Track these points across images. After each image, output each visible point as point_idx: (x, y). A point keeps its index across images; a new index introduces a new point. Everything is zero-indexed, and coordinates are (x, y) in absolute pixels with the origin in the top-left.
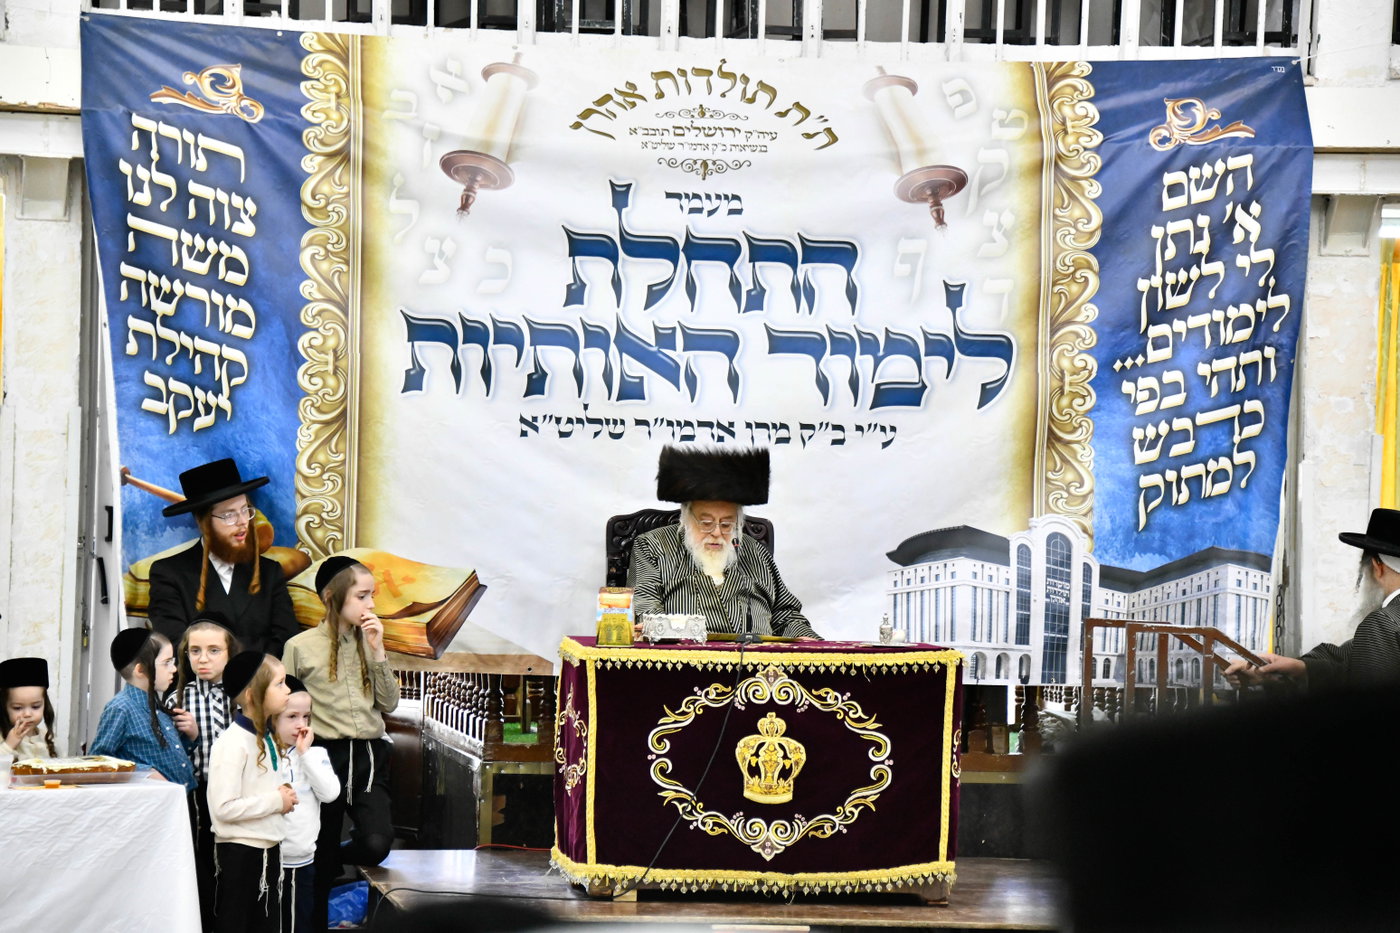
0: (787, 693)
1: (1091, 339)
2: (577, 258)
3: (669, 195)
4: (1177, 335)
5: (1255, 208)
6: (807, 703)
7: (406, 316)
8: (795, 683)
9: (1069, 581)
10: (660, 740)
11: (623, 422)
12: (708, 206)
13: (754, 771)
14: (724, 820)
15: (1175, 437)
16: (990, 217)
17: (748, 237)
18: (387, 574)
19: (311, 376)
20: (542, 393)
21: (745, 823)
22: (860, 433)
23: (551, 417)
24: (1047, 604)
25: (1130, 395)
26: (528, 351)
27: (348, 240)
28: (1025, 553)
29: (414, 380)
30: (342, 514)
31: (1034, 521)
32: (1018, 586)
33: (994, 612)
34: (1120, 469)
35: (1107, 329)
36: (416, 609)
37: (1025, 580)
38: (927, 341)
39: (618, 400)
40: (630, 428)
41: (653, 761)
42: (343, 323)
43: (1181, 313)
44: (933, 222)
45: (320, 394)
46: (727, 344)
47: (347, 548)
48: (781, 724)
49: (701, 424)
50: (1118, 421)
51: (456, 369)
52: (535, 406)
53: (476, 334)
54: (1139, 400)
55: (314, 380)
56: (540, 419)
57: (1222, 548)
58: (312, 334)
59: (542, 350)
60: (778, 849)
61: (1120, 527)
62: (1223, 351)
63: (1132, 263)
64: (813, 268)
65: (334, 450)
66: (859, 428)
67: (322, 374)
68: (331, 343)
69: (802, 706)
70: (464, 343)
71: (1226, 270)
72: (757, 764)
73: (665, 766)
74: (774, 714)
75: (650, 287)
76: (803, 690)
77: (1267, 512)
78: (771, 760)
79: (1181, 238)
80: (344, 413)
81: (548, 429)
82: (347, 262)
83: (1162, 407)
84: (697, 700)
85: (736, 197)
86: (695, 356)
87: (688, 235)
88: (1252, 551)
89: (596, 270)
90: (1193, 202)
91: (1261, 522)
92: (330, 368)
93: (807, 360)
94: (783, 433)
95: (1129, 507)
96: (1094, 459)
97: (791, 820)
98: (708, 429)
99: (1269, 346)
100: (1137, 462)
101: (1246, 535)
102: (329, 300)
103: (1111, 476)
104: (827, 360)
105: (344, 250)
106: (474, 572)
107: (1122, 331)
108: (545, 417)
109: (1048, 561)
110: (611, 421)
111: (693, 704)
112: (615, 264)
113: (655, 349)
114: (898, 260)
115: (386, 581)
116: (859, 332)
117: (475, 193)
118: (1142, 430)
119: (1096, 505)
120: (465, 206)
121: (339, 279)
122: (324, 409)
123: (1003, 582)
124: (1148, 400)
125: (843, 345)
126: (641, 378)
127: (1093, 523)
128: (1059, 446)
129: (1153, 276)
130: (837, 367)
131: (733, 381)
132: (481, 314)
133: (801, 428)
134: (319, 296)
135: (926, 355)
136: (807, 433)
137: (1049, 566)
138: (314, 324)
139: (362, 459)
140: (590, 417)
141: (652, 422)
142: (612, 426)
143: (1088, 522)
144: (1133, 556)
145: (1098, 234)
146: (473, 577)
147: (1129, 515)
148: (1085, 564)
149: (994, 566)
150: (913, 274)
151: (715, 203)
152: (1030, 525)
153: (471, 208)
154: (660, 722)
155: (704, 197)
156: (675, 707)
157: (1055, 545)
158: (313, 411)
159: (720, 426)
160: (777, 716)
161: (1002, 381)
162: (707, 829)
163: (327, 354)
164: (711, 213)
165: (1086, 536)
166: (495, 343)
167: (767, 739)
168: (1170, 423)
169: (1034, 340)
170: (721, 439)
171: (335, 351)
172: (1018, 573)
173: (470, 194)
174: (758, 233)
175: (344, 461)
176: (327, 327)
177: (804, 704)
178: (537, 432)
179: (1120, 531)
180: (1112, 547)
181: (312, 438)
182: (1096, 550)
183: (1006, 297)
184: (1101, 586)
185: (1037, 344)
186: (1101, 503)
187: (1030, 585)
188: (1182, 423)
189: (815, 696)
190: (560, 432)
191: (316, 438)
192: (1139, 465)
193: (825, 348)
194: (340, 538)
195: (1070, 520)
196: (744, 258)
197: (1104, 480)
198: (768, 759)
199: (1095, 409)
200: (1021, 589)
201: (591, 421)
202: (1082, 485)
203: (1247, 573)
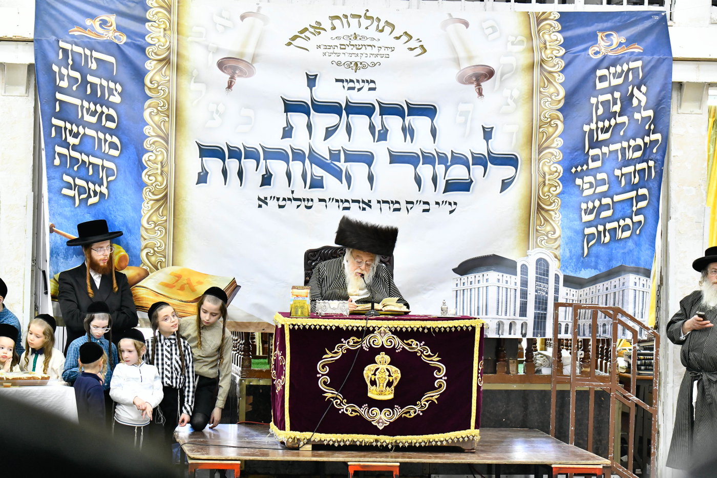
0: (391, 342)
1: (560, 156)
2: (289, 114)
3: (337, 80)
4: (604, 154)
5: (644, 88)
6: (401, 347)
7: (198, 144)
8: (395, 337)
9: (547, 284)
10: (323, 367)
11: (312, 200)
12: (357, 86)
13: (373, 383)
14: (357, 408)
15: (603, 208)
16: (507, 92)
17: (379, 102)
18: (188, 279)
19: (149, 176)
20: (270, 185)
21: (369, 410)
22: (438, 205)
23: (274, 197)
24: (536, 296)
25: (580, 186)
26: (262, 163)
27: (169, 105)
28: (525, 269)
29: (202, 178)
30: (165, 248)
31: (529, 252)
32: (521, 286)
33: (509, 300)
34: (574, 224)
35: (568, 151)
37: (524, 283)
38: (473, 157)
39: (309, 189)
40: (316, 204)
41: (320, 377)
42: (166, 148)
43: (606, 143)
44: (477, 95)
45: (154, 185)
46: (368, 159)
47: (168, 266)
48: (388, 358)
49: (354, 201)
50: (574, 199)
51: (225, 172)
52: (266, 192)
53: (235, 154)
54: (584, 188)
55: (150, 178)
56: (269, 198)
57: (627, 265)
58: (150, 154)
59: (269, 162)
60: (386, 424)
61: (574, 255)
62: (628, 163)
63: (580, 116)
64: (413, 119)
65: (161, 215)
66: (437, 203)
67: (155, 175)
68: (160, 158)
70: (228, 159)
71: (629, 120)
72: (375, 379)
73: (326, 380)
74: (384, 353)
75: (327, 129)
76: (399, 340)
77: (650, 247)
78: (382, 377)
79: (606, 104)
80: (166, 195)
81: (273, 204)
82: (168, 117)
83: (596, 192)
84: (343, 346)
85: (373, 82)
86: (350, 165)
87: (347, 101)
88: (642, 267)
89: (298, 120)
90: (612, 85)
91: (647, 252)
92: (159, 171)
93: (410, 168)
94: (397, 206)
95: (579, 244)
96: (561, 219)
97: (393, 408)
98: (357, 204)
99: (651, 160)
101: (639, 258)
102: (159, 136)
103: (570, 228)
104: (420, 167)
105: (167, 110)
106: (234, 278)
107: (575, 152)
108: (271, 197)
109: (537, 273)
110: (306, 200)
111: (341, 347)
112: (309, 116)
113: (329, 161)
114: (458, 114)
115: (188, 284)
116: (437, 153)
117: (235, 80)
118: (586, 204)
119: (562, 243)
120: (230, 86)
121: (164, 125)
122: (155, 193)
123: (513, 284)
124: (589, 188)
125: (429, 159)
126: (322, 177)
127: (560, 253)
128: (543, 212)
129: (591, 124)
130: (425, 171)
131: (371, 178)
132: (237, 143)
133: (407, 204)
134: (153, 134)
135: (472, 165)
136: (410, 206)
137: (537, 275)
138: (151, 149)
139: (176, 219)
140: (295, 197)
141: (327, 200)
142: (306, 202)
143: (557, 253)
144: (581, 270)
145: (563, 102)
146: (234, 281)
147: (579, 249)
148: (556, 274)
149: (509, 276)
150: (466, 122)
151: (362, 84)
152: (528, 254)
153: (233, 88)
154: (323, 357)
155: (355, 81)
156: (331, 349)
157: (540, 265)
158: (150, 194)
160: (385, 354)
161: (513, 179)
162: (349, 413)
163: (157, 164)
164: (359, 90)
165: (556, 260)
166: (245, 159)
167: (380, 366)
168: (600, 201)
169: (530, 157)
170: (364, 209)
171: (162, 163)
172: (521, 280)
173: (233, 80)
174: (384, 100)
175: (166, 220)
176: (158, 150)
177: (400, 348)
178: (267, 205)
179: (574, 257)
180: (570, 265)
181: (150, 208)
182: (561, 267)
183: (515, 134)
184: (564, 286)
185: (531, 159)
186: (565, 242)
187: (527, 285)
188: (606, 201)
189: (406, 344)
190: (279, 205)
191: (152, 208)
192: (584, 222)
193: (419, 161)
194: (164, 261)
195: (548, 251)
196: (377, 113)
197: (566, 230)
198: (380, 377)
199: (562, 193)
200: (523, 288)
201: (295, 199)
202: (554, 233)
203: (639, 278)
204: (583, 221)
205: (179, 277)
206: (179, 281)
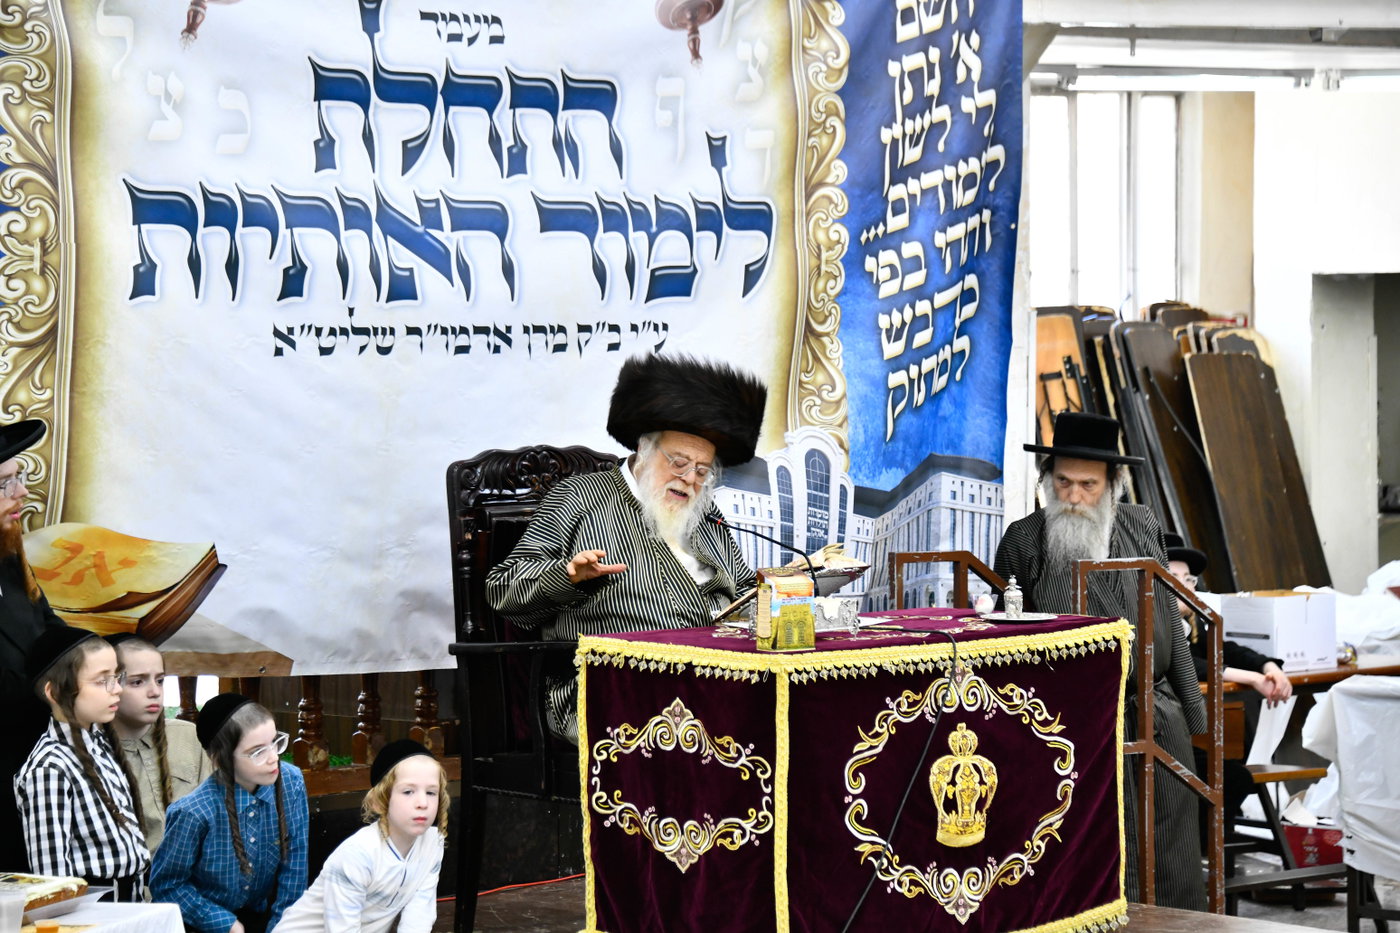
0: (974, 694)
1: (843, 204)
2: (324, 103)
3: (425, 16)
4: (912, 197)
5: (975, 39)
6: (995, 705)
7: (130, 188)
8: (981, 680)
9: (827, 509)
10: (855, 776)
11: (392, 331)
12: (468, 32)
13: (951, 805)
14: (919, 876)
15: (920, 323)
16: (744, 50)
17: (511, 75)
18: (100, 555)
19: (10, 277)
20: (300, 294)
21: (939, 875)
22: (635, 333)
23: (310, 327)
24: (808, 539)
25: (871, 274)
26: (285, 236)
27: (53, 76)
28: (784, 474)
29: (144, 282)
30: (47, 476)
31: (790, 435)
32: (782, 519)
33: (760, 554)
34: (870, 366)
35: (857, 192)
36: (130, 601)
37: (787, 512)
38: (698, 212)
39: (388, 301)
40: (402, 342)
41: (850, 804)
42: (53, 199)
43: (914, 170)
44: (689, 55)
45: (21, 303)
46: (495, 220)
47: (50, 523)
48: (972, 738)
49: (479, 330)
50: (864, 305)
51: (194, 263)
52: (292, 314)
53: (221, 213)
54: (881, 280)
55: (14, 283)
56: (297, 331)
57: (938, 454)
58: (11, 216)
59: (299, 235)
60: (971, 907)
61: (872, 438)
62: (957, 215)
63: (873, 108)
64: (574, 117)
65: (39, 386)
66: (634, 328)
67: (24, 275)
68: (38, 228)
69: (991, 711)
70: (205, 226)
71: (952, 115)
72: (954, 794)
73: (860, 809)
74: (964, 725)
75: (405, 143)
76: (989, 688)
77: (984, 409)
78: (968, 788)
79: (916, 76)
80: (53, 332)
81: (307, 343)
82: (51, 109)
83: (904, 289)
84: (889, 715)
85: (496, 20)
86: (464, 238)
87: (449, 70)
88: (967, 455)
89: (344, 117)
90: (925, 31)
91: (978, 421)
92: (36, 265)
93: (578, 239)
94: (560, 338)
95: (879, 412)
96: (842, 355)
97: (983, 866)
98: (483, 337)
99: (986, 208)
100: (886, 357)
101: (961, 437)
102: (32, 165)
103: (862, 375)
104: (601, 239)
105: (48, 89)
106: (214, 547)
107: (870, 193)
108: (303, 327)
109: (809, 487)
110: (380, 331)
111: (886, 721)
112: (366, 110)
113: (420, 229)
114: (658, 104)
115: (95, 566)
116: (629, 202)
117: (205, 8)
118: (887, 317)
119: (851, 412)
120: (191, 28)
121: (42, 134)
122: (26, 324)
123: (766, 515)
124: (891, 279)
125: (615, 219)
126: (411, 270)
127: (849, 436)
128: (812, 340)
129: (894, 125)
130: (612, 247)
131: (508, 270)
132: (225, 184)
133: (579, 331)
134: (19, 159)
135: (698, 230)
136: (585, 336)
137: (810, 491)
138: (14, 201)
139: (76, 395)
140: (356, 325)
141: (424, 330)
142: (380, 336)
143: (844, 434)
144: (881, 473)
145: (846, 71)
146: (212, 554)
147: (880, 422)
148: (842, 486)
149: (755, 496)
150: (675, 121)
151: (475, 27)
152: (787, 440)
153: (200, 30)
154: (855, 750)
155: (462, 19)
156: (868, 727)
157: (814, 467)
158: (11, 327)
159: (497, 332)
160: (967, 728)
161: (763, 261)
162: (904, 890)
163: (32, 245)
164: (471, 41)
165: (842, 451)
166: (244, 226)
167: (960, 760)
168: (913, 307)
169: (791, 208)
170: (497, 349)
171: (43, 241)
172: (780, 503)
173: (199, 9)
174: (521, 70)
175: (51, 401)
176: (32, 205)
177: (992, 708)
178: (294, 348)
179: (872, 443)
180: (865, 463)
181: (10, 368)
182: (851, 468)
183: (768, 153)
184: (855, 512)
185: (794, 212)
186: (855, 410)
187: (792, 517)
188: (923, 307)
189: (1002, 696)
190: (321, 349)
191: (15, 368)
192: (889, 360)
193: (597, 224)
194: (40, 510)
195: (826, 432)
196: (505, 103)
197: (856, 381)
198: (965, 787)
199: (844, 292)
200: (785, 523)
201: (358, 331)
202: (834, 389)
203: (962, 483)
204: (885, 358)
205: (75, 550)
206: (72, 562)
